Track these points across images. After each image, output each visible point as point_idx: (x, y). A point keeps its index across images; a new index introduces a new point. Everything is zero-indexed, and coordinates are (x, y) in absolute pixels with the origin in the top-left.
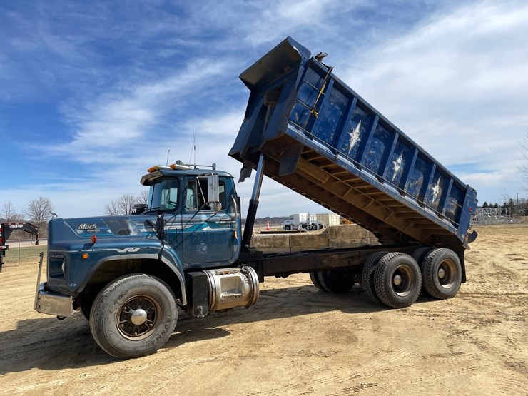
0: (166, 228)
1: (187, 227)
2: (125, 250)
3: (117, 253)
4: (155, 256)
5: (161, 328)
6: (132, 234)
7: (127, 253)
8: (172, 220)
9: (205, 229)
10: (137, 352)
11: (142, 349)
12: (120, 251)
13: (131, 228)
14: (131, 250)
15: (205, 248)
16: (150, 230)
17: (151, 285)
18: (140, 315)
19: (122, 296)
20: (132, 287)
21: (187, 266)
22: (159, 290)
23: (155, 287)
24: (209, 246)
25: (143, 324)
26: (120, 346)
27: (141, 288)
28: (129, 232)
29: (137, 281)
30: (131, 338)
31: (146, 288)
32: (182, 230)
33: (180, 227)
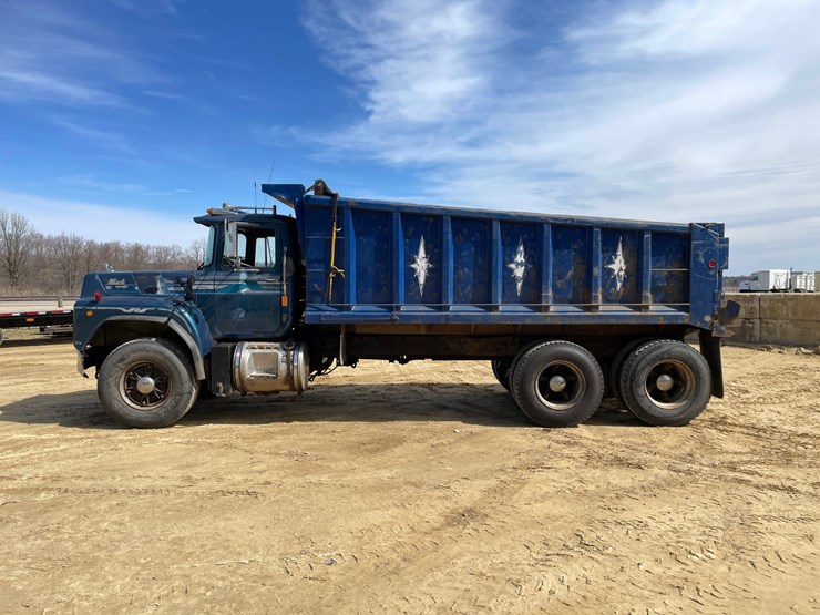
0: (194, 287)
1: (220, 287)
2: (131, 310)
3: (121, 313)
4: (163, 320)
5: (169, 402)
6: (158, 293)
7: (133, 313)
8: (202, 278)
9: (243, 291)
10: (141, 422)
11: (146, 420)
12: (125, 311)
13: (159, 285)
14: (137, 310)
15: (242, 315)
16: (178, 289)
17: (156, 352)
18: (148, 383)
19: (122, 360)
20: (134, 352)
21: (219, 334)
22: (166, 357)
23: (162, 354)
24: (247, 311)
25: (152, 394)
26: (121, 412)
27: (144, 354)
28: (156, 290)
29: (139, 345)
30: (138, 407)
31: (151, 354)
32: (214, 290)
33: (211, 287)
